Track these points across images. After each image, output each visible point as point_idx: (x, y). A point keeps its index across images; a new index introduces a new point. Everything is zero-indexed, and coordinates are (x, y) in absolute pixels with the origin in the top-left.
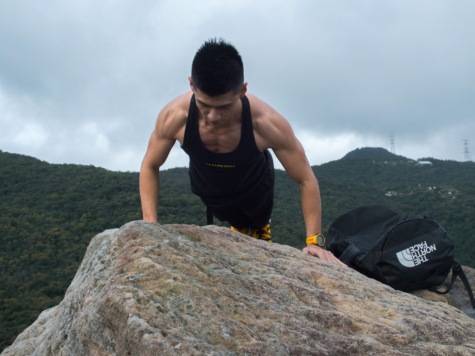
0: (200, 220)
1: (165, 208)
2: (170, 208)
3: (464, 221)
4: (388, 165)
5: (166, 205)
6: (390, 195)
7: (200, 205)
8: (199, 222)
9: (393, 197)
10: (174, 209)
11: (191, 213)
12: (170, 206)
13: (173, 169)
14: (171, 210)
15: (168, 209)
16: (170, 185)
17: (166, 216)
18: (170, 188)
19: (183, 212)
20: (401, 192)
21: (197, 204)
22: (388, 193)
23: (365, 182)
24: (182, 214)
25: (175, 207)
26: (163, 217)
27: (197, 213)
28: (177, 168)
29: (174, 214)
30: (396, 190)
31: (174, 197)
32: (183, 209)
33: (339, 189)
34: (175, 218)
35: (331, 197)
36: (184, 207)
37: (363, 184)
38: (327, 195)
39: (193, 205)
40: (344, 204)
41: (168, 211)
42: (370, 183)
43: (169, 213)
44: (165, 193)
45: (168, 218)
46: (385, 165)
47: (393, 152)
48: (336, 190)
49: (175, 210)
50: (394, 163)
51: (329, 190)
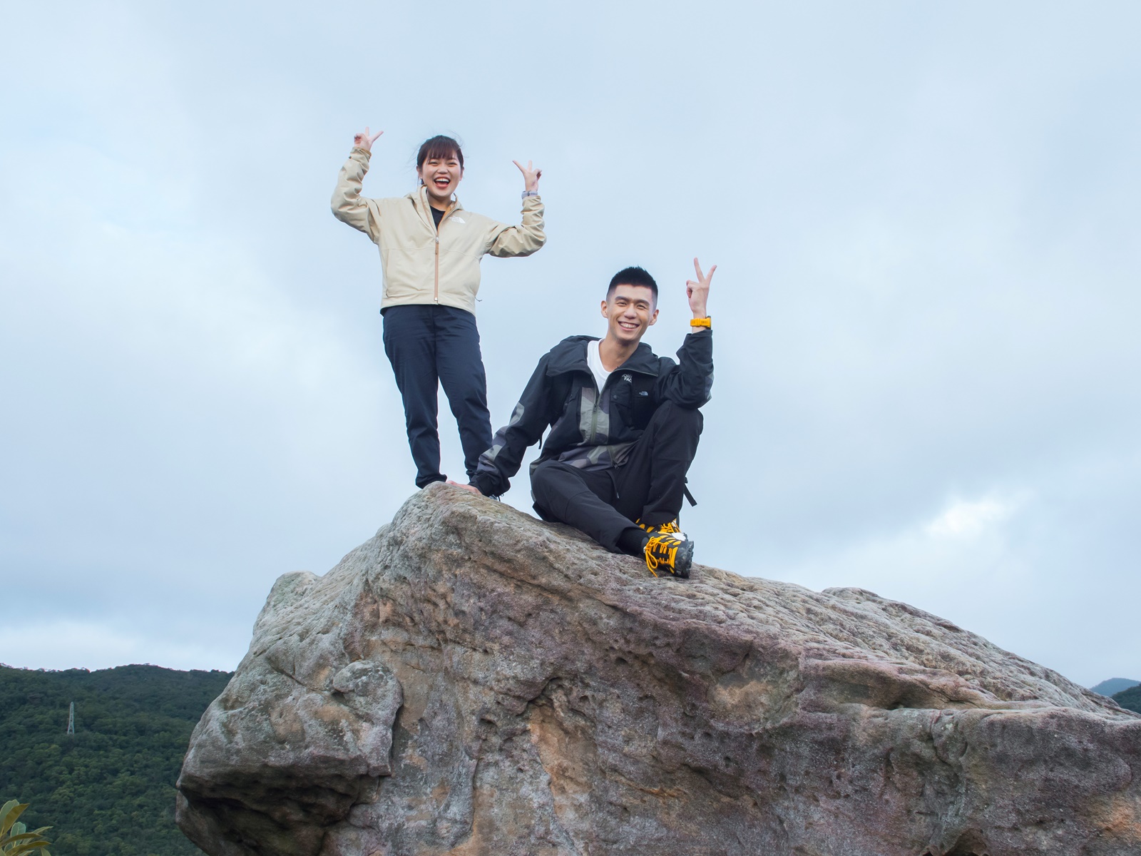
0: (168, 759)
1: (106, 737)
2: (115, 737)
5: (108, 732)
7: (171, 732)
8: (167, 762)
10: (123, 738)
11: (154, 746)
12: (116, 733)
13: (125, 667)
14: (116, 740)
15: (111, 739)
16: (118, 695)
17: (106, 751)
18: (118, 701)
19: (138, 744)
21: (166, 731)
24: (137, 748)
25: (125, 735)
26: (102, 752)
27: (164, 747)
28: (132, 666)
29: (121, 747)
31: (123, 718)
32: (137, 740)
34: (124, 755)
36: (142, 735)
39: (158, 732)
41: (111, 743)
43: (113, 746)
44: (108, 710)
45: (110, 754)
49: (124, 741)
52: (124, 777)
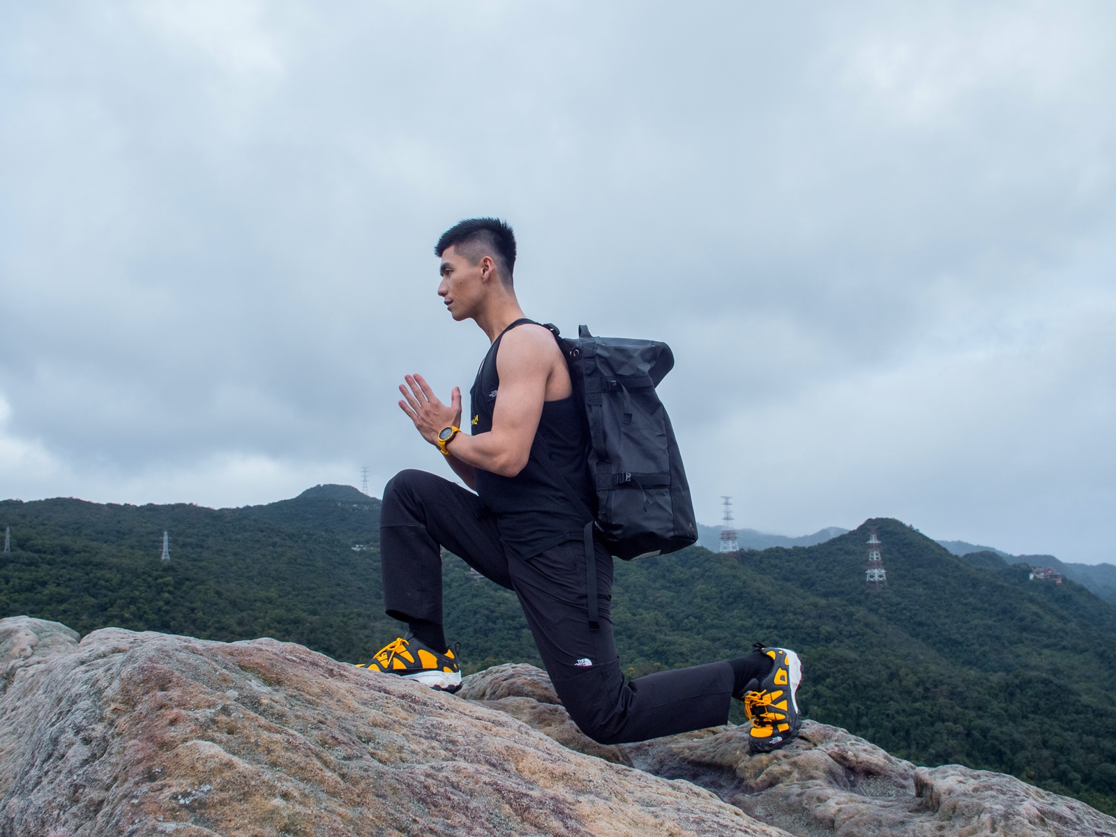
0: (87, 574)
1: (36, 555)
2: (44, 556)
3: (450, 587)
4: (357, 509)
5: (38, 551)
6: (359, 550)
7: (90, 553)
8: (87, 577)
9: (362, 552)
10: (50, 556)
11: (75, 564)
12: (45, 552)
13: (52, 500)
14: (44, 559)
15: (40, 557)
16: (46, 522)
17: (37, 567)
18: (46, 527)
19: (63, 562)
20: (372, 546)
21: (86, 552)
22: (355, 547)
23: (326, 531)
24: (62, 565)
25: (52, 554)
26: (33, 568)
27: (84, 564)
28: (58, 498)
29: (49, 564)
30: (367, 542)
31: (51, 541)
32: (62, 558)
33: (290, 538)
34: (51, 570)
35: (280, 550)
36: (66, 554)
37: (323, 533)
38: (274, 546)
39: (79, 552)
40: (296, 560)
41: (40, 560)
42: (333, 532)
43: (42, 563)
44: (37, 534)
45: (40, 570)
46: (354, 509)
47: (365, 492)
48: (286, 540)
49: (51, 559)
50: (366, 508)
51: (277, 539)
52: (51, 589)
